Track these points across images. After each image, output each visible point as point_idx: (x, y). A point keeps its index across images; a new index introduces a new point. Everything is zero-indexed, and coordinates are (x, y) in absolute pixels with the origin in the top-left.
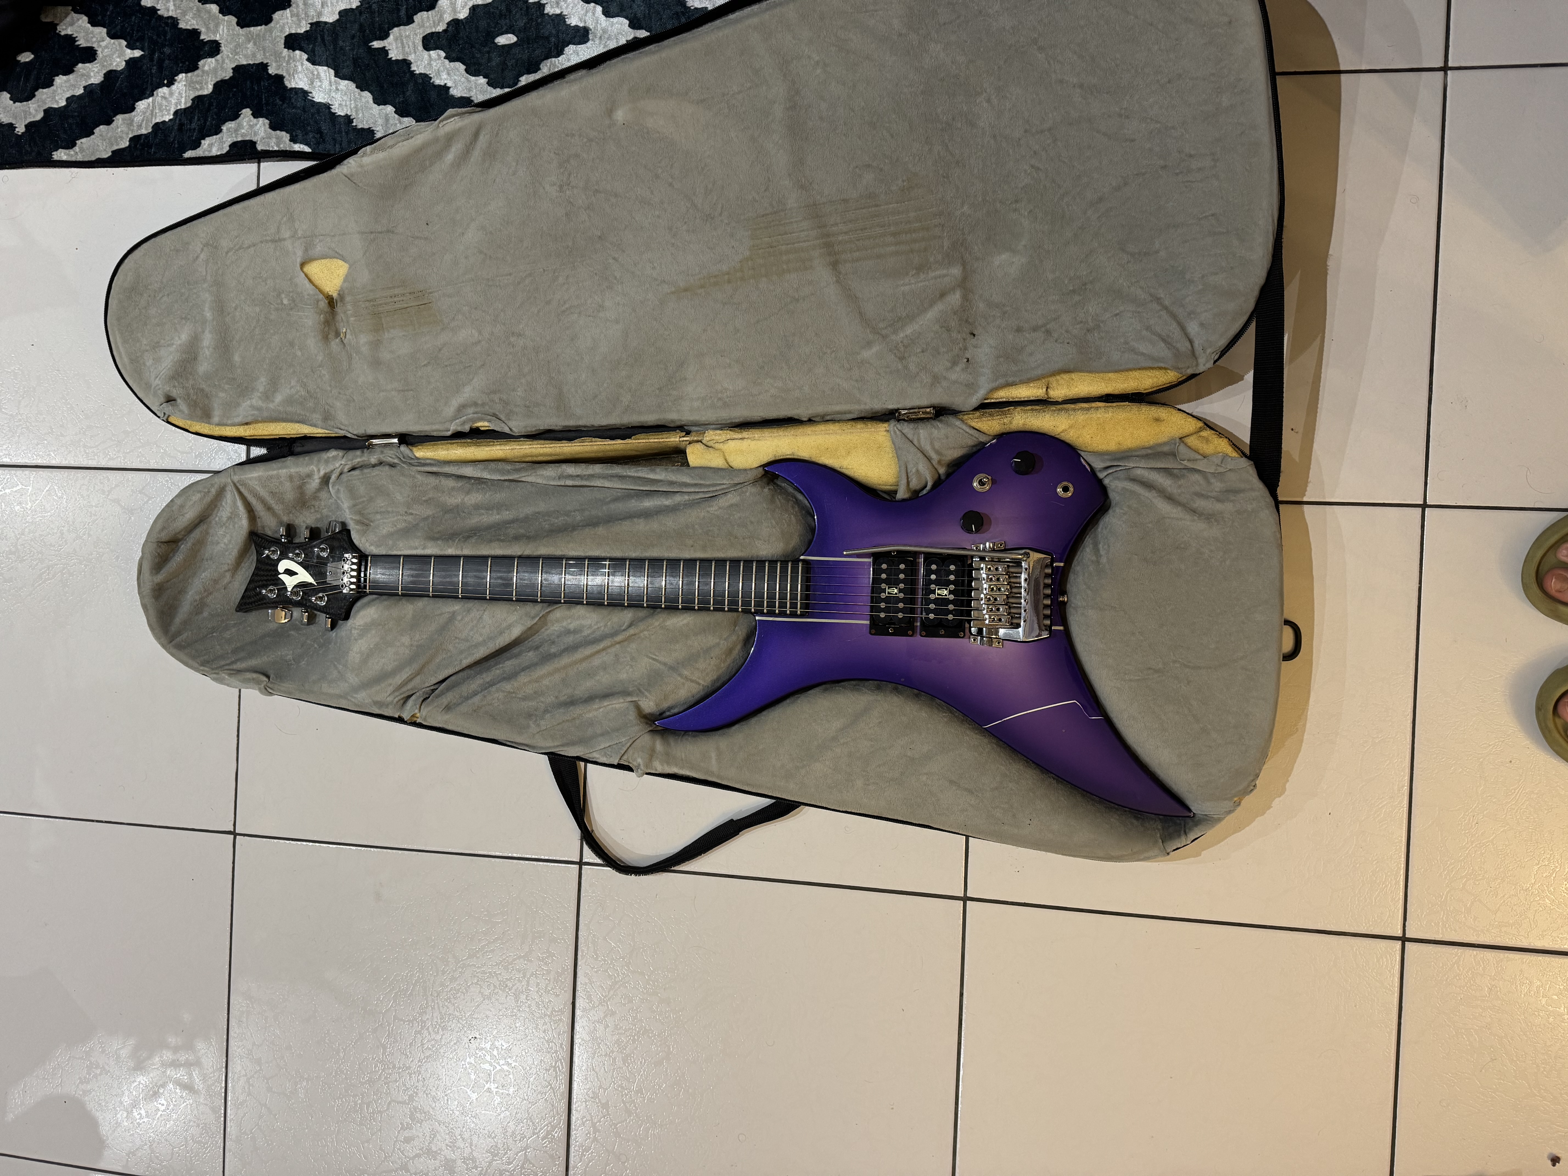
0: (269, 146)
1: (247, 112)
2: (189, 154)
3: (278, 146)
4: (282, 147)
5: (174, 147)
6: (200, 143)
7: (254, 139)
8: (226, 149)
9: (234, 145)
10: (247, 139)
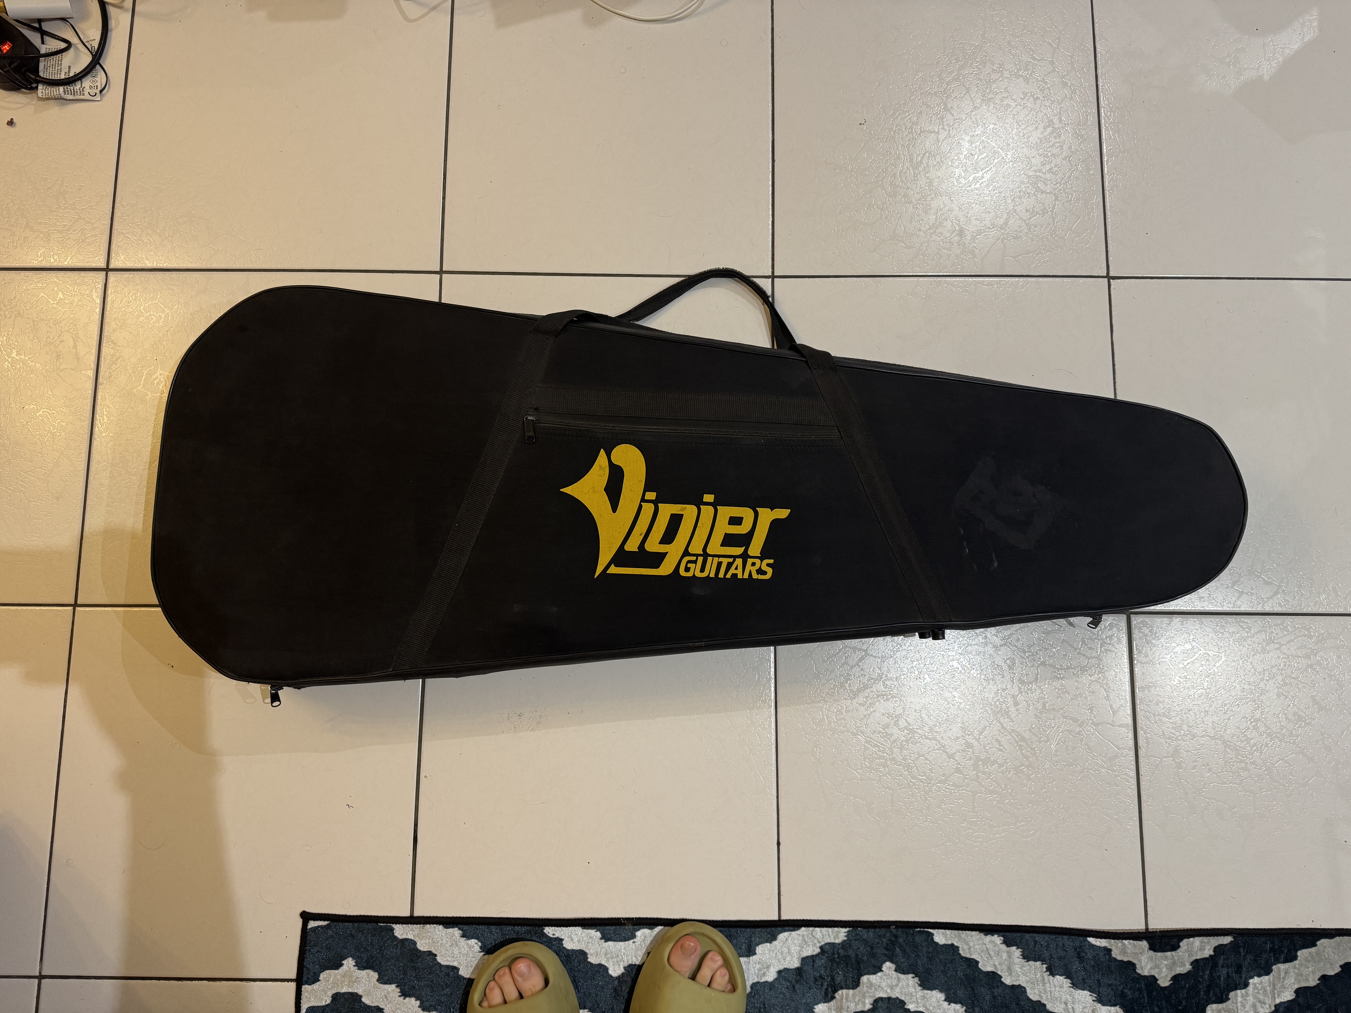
0: (1134, 944)
1: (1164, 982)
2: (1227, 940)
3: (1124, 944)
4: (1119, 943)
5: (1244, 948)
6: (1214, 951)
7: (1151, 952)
8: (1184, 943)
9: (1175, 947)
10: (1159, 954)
